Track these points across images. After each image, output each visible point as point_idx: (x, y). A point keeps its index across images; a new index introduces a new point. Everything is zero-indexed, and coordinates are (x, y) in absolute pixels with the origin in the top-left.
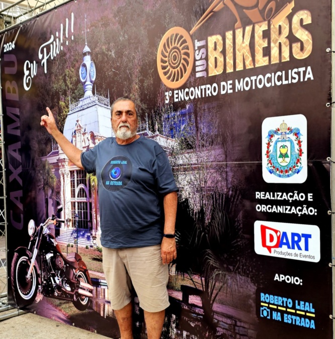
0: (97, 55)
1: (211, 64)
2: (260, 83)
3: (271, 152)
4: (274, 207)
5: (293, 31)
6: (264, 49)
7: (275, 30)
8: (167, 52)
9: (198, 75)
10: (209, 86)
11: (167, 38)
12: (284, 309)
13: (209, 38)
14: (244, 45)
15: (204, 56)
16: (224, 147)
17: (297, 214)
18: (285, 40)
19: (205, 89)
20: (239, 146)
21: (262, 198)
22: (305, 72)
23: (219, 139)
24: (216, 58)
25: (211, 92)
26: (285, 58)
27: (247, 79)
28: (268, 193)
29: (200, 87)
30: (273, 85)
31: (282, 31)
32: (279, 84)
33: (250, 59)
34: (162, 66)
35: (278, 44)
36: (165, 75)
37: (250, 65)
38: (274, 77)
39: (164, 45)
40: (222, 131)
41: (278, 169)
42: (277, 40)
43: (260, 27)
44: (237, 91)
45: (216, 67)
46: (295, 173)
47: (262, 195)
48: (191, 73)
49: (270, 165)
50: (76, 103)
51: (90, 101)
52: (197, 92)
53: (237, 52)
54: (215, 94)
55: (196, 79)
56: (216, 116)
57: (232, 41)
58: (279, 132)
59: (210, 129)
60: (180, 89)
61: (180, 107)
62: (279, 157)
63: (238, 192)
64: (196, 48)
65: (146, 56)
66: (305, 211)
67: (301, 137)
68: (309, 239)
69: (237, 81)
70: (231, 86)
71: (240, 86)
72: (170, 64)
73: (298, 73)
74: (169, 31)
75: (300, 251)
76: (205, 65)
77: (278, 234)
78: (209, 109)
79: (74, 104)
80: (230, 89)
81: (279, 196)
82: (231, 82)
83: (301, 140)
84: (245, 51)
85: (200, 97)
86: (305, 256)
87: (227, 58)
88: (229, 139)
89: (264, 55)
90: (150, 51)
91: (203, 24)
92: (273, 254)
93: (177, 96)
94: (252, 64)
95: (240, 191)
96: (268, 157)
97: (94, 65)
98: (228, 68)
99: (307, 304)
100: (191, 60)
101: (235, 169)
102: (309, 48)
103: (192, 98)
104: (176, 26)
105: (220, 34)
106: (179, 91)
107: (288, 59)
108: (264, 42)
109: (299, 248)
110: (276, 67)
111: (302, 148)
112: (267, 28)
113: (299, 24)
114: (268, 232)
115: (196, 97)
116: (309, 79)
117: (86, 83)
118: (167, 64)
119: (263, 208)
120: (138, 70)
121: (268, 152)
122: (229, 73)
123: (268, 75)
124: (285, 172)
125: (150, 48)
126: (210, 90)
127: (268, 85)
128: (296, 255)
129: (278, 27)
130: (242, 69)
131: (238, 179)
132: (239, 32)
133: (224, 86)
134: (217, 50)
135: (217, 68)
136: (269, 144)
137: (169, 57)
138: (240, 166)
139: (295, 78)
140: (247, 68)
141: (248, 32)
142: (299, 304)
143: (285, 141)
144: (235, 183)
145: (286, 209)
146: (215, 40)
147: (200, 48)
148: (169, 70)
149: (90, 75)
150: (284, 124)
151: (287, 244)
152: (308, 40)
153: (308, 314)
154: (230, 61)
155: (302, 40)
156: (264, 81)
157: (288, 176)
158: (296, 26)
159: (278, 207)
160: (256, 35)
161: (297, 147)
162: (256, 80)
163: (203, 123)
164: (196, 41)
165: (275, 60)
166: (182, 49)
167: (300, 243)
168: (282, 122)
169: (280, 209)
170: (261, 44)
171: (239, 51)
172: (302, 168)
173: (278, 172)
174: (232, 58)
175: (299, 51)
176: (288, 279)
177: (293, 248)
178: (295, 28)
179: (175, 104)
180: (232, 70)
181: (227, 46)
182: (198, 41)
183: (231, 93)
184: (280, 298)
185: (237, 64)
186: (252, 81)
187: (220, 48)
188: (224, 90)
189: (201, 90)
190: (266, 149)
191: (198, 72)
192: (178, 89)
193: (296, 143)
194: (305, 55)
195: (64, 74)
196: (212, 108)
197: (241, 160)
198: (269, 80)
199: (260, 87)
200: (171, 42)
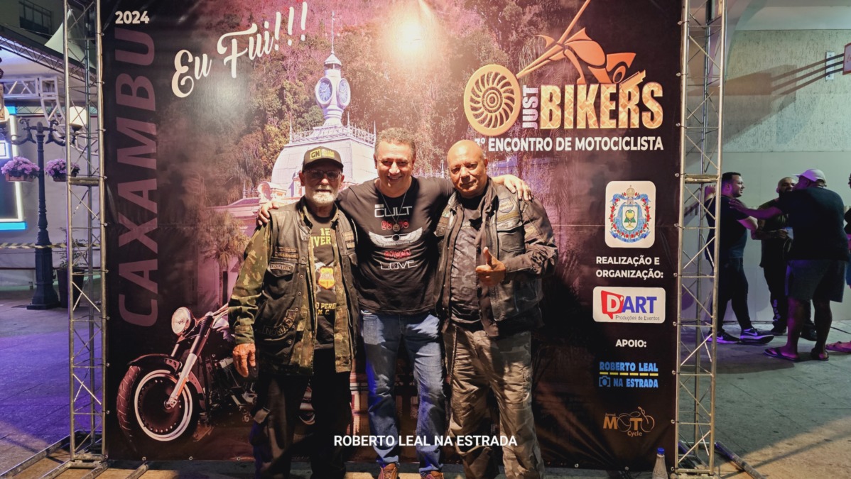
0: (354, 72)
1: (545, 115)
2: (606, 145)
3: (616, 216)
4: (618, 271)
5: (644, 100)
6: (611, 111)
7: (624, 95)
8: (481, 91)
9: (525, 125)
10: (541, 139)
11: (482, 74)
12: (627, 374)
13: (543, 87)
14: (587, 103)
15: (535, 106)
16: (557, 207)
17: (643, 278)
18: (635, 107)
19: (535, 142)
20: (577, 208)
21: (603, 263)
22: (654, 142)
23: (551, 199)
24: (551, 110)
25: (543, 147)
26: (634, 125)
27: (590, 139)
28: (610, 258)
29: (527, 139)
30: (620, 149)
31: (632, 97)
32: (627, 149)
33: (595, 118)
34: (471, 106)
35: (627, 109)
36: (476, 118)
37: (594, 125)
38: (622, 142)
39: (477, 83)
40: (556, 191)
41: (623, 234)
42: (626, 106)
43: (608, 88)
44: (577, 149)
45: (551, 120)
46: (642, 237)
47: (604, 260)
48: (516, 122)
49: (614, 229)
50: (305, 133)
51: (335, 133)
52: (523, 144)
53: (578, 108)
54: (548, 149)
55: (522, 131)
56: (549, 174)
57: (572, 95)
58: (626, 197)
59: (539, 187)
60: (499, 137)
61: (497, 158)
62: (625, 222)
63: (574, 257)
64: (525, 95)
65: (446, 89)
66: (651, 274)
67: (649, 203)
68: (654, 301)
69: (577, 139)
70: (570, 144)
71: (581, 144)
72: (484, 106)
73: (648, 142)
74: (484, 67)
75: (645, 314)
76: (537, 116)
77: (622, 299)
78: (539, 165)
79: (300, 132)
80: (569, 146)
81: (623, 261)
82: (570, 139)
83: (649, 206)
84: (589, 109)
85: (527, 149)
86: (650, 318)
87: (566, 112)
88: (565, 201)
89: (611, 118)
90: (453, 85)
91: (535, 70)
92: (614, 320)
93: (493, 145)
94: (597, 124)
95: (577, 256)
96: (612, 221)
97: (347, 84)
98: (566, 123)
99: (651, 365)
100: (516, 107)
101: (572, 232)
102: (659, 120)
103: (516, 150)
104: (496, 63)
105: (558, 86)
106: (497, 140)
107: (638, 127)
108: (611, 104)
109: (644, 311)
110: (624, 132)
111: (650, 213)
112: (615, 91)
113: (650, 95)
114: (610, 298)
115: (522, 150)
116: (659, 148)
117: (329, 108)
118: (480, 105)
119: (605, 273)
120: (430, 105)
121: (612, 216)
122: (567, 130)
123: (615, 139)
124: (631, 236)
125: (453, 81)
126: (541, 144)
127: (615, 149)
128: (640, 318)
129: (627, 93)
130: (585, 127)
131: (575, 243)
132: (582, 89)
133: (560, 143)
134: (553, 102)
135: (552, 122)
136: (613, 208)
137: (483, 97)
138: (577, 229)
139: (644, 146)
140: (590, 127)
141: (594, 90)
142: (642, 366)
143: (632, 206)
144: (571, 247)
145: (631, 273)
146: (551, 91)
147: (529, 96)
148: (482, 113)
149: (338, 97)
150: (630, 188)
151: (631, 308)
152: (658, 112)
153: (651, 375)
154: (569, 116)
155: (653, 111)
156: (611, 144)
157: (634, 241)
158: (647, 96)
159: (622, 271)
160: (602, 96)
161: (644, 213)
162: (600, 142)
163: (531, 180)
164: (525, 87)
165: (623, 124)
166: (505, 92)
167: (645, 307)
168: (629, 187)
169: (625, 274)
170: (607, 106)
171: (581, 107)
172: (648, 233)
173: (623, 237)
174: (573, 114)
175: (649, 120)
176: (631, 343)
177: (638, 311)
178: (645, 98)
179: (488, 153)
180: (572, 127)
181: (566, 101)
182: (528, 87)
183: (569, 151)
184: (622, 364)
185: (578, 122)
186: (595, 142)
187: (557, 101)
188: (560, 145)
189: (530, 142)
190: (610, 213)
191: (526, 122)
192: (495, 137)
193: (643, 208)
194: (656, 125)
195: (279, 87)
196: (544, 164)
197: (579, 223)
198: (616, 144)
199: (605, 149)
200: (488, 81)
